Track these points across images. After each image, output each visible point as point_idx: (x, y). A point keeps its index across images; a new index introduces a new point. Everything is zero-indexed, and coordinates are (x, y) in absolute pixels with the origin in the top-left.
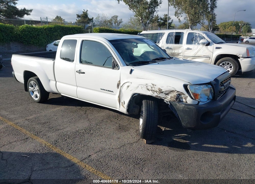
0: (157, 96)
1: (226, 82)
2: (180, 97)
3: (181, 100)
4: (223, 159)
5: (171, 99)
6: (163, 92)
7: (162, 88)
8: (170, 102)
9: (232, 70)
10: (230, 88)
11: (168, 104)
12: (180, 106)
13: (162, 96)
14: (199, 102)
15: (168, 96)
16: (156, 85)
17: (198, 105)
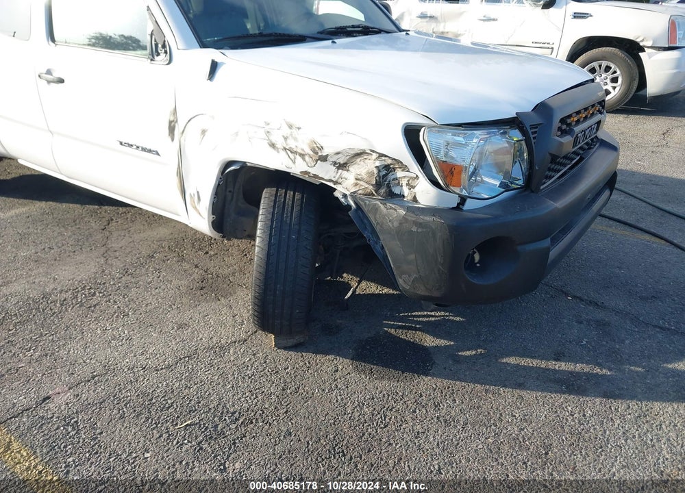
0: (306, 173)
1: (586, 118)
2: (391, 177)
3: (396, 190)
4: (544, 413)
5: (356, 185)
6: (327, 156)
7: (321, 141)
8: (353, 195)
9: (617, 89)
10: (597, 146)
11: (349, 207)
12: (389, 215)
13: (325, 173)
14: (463, 200)
15: (345, 174)
16: (299, 128)
17: (462, 210)
